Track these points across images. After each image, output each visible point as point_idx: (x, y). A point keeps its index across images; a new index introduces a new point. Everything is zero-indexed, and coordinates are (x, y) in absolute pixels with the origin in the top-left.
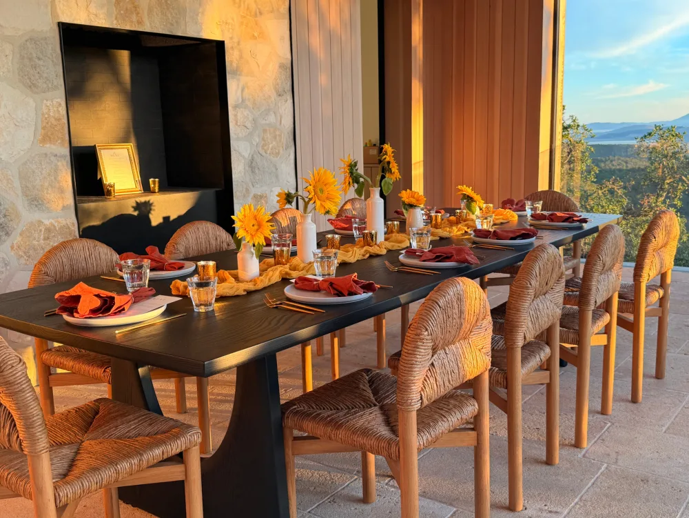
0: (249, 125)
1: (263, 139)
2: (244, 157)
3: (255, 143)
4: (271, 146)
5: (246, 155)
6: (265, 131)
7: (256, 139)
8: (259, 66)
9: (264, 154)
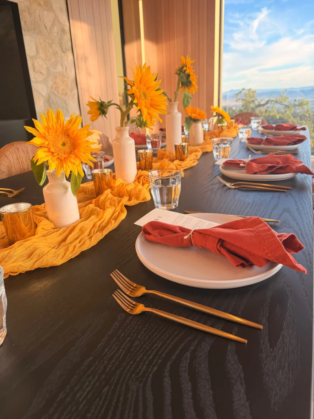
0: (44, 72)
1: (55, 83)
2: (42, 96)
3: (49, 86)
4: (61, 88)
5: (44, 94)
6: (56, 77)
7: (50, 83)
8: (47, 29)
9: (57, 94)
